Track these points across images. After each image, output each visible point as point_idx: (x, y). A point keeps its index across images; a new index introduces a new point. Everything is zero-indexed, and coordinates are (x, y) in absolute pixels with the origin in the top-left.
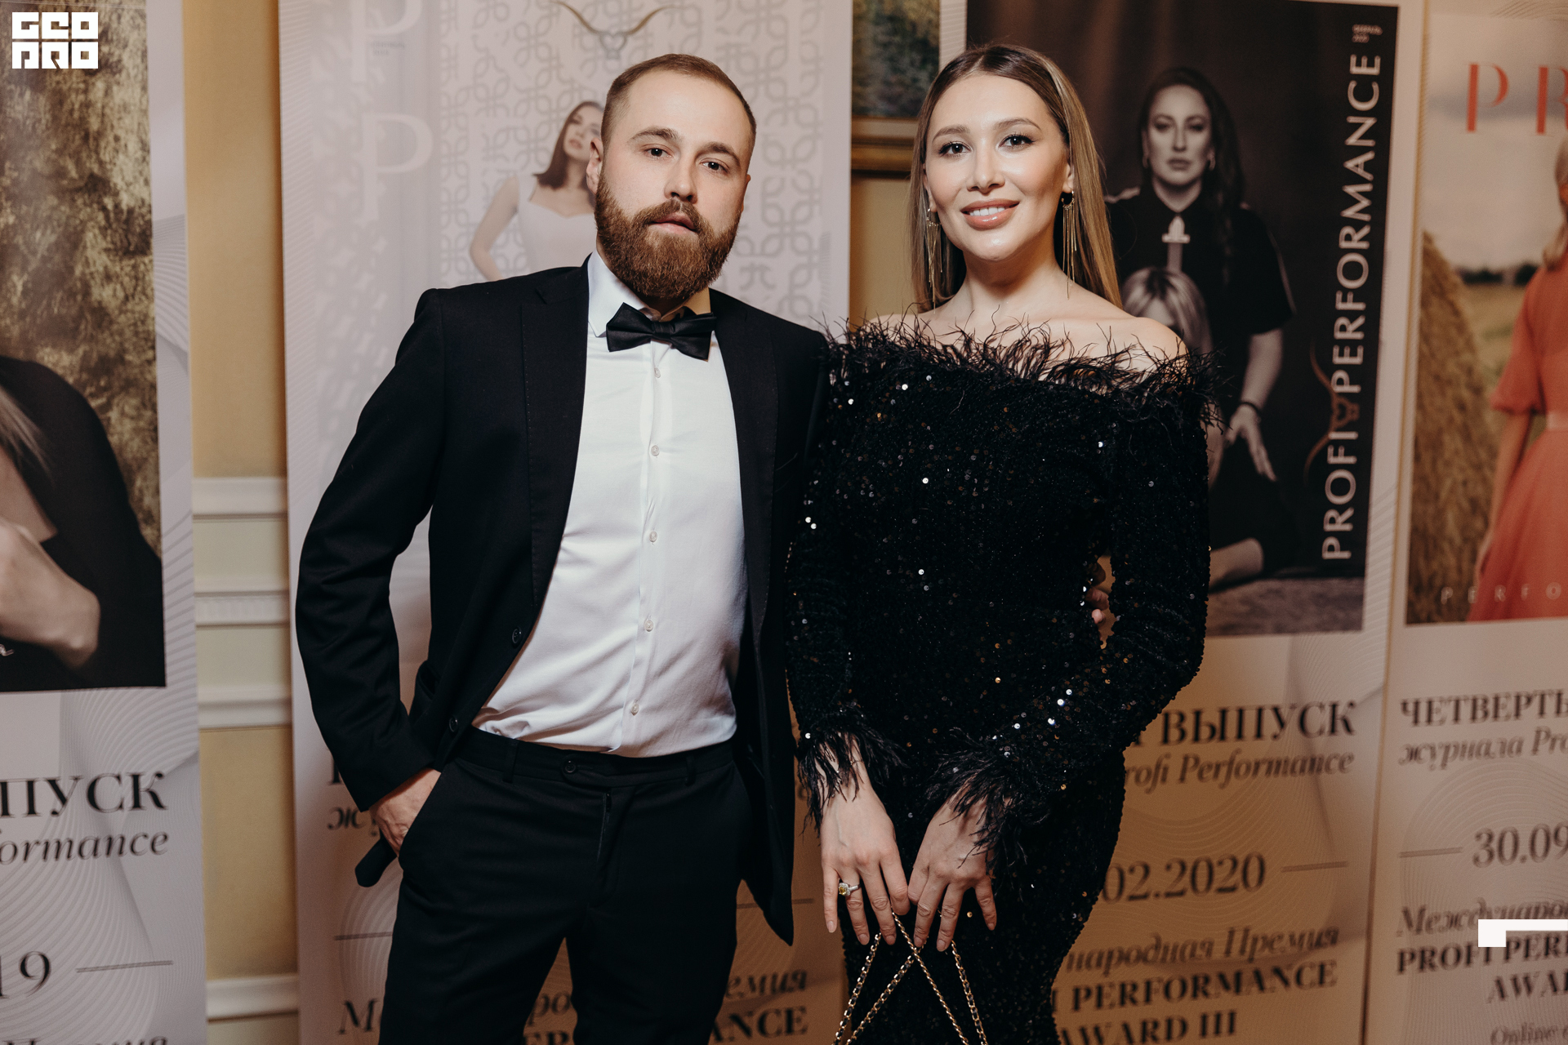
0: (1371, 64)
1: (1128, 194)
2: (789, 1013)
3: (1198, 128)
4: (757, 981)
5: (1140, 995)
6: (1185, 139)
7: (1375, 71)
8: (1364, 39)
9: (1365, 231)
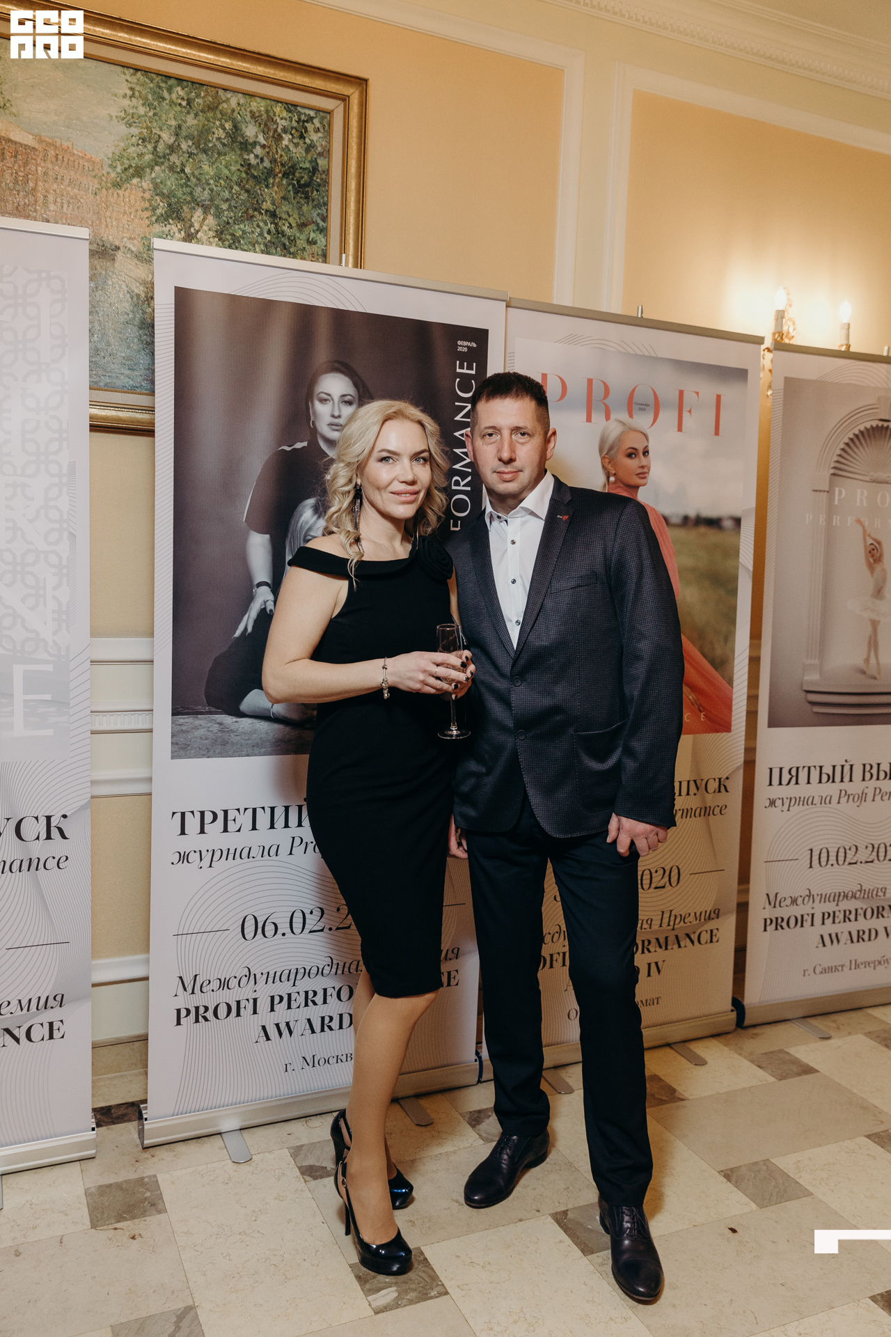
0: (470, 368)
1: (299, 445)
2: (51, 1024)
3: (350, 403)
4: (24, 1003)
5: (319, 999)
6: (340, 411)
7: (473, 372)
8: (465, 350)
9: (469, 478)
